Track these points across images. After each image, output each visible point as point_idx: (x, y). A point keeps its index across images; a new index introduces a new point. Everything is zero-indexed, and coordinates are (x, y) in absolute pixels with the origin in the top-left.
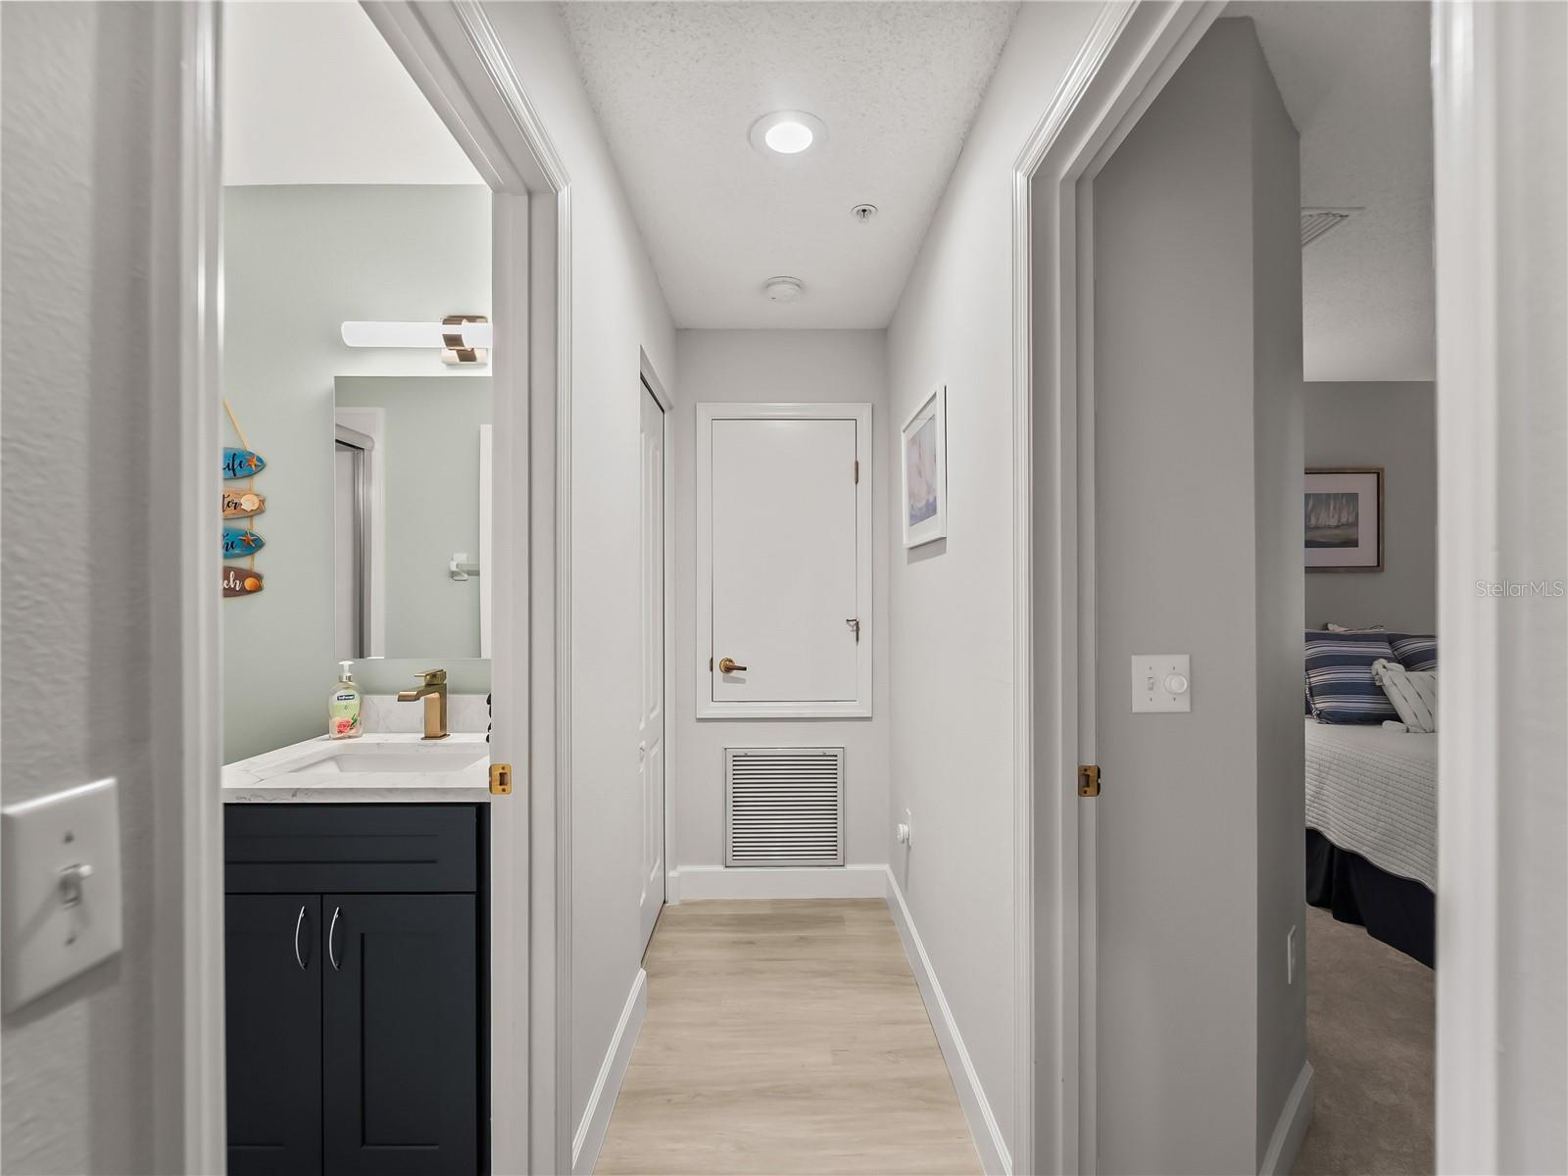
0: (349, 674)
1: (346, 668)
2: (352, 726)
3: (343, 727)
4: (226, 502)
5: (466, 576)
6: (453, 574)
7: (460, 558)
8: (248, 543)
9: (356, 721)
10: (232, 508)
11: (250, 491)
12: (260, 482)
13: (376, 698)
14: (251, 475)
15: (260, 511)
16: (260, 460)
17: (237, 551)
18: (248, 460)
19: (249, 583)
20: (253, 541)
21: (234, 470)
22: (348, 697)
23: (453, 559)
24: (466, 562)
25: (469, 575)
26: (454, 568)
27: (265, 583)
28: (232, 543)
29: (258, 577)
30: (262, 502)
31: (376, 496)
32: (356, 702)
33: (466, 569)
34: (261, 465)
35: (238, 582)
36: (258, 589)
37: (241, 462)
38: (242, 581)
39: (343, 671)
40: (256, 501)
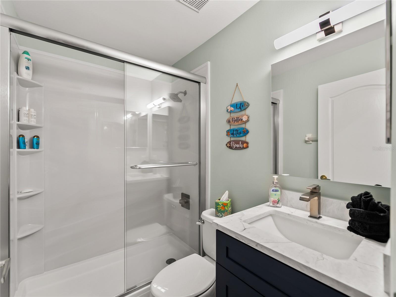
0: (276, 181)
1: (275, 179)
2: (278, 203)
3: (274, 202)
4: (239, 119)
5: (311, 142)
6: (306, 142)
7: (309, 136)
8: (245, 132)
9: (279, 201)
10: (240, 121)
11: (245, 115)
12: (248, 111)
13: (286, 192)
14: (245, 109)
15: (248, 121)
16: (248, 103)
17: (242, 135)
18: (245, 104)
19: (245, 145)
20: (246, 131)
21: (241, 108)
22: (276, 191)
23: (306, 137)
24: (311, 137)
25: (312, 142)
26: (307, 139)
27: (249, 145)
28: (240, 132)
29: (247, 143)
30: (248, 117)
31: (280, 120)
32: (279, 193)
33: (311, 139)
34: (248, 105)
35: (242, 145)
36: (247, 147)
37: (243, 105)
38: (243, 145)
39: (274, 180)
40: (247, 117)
